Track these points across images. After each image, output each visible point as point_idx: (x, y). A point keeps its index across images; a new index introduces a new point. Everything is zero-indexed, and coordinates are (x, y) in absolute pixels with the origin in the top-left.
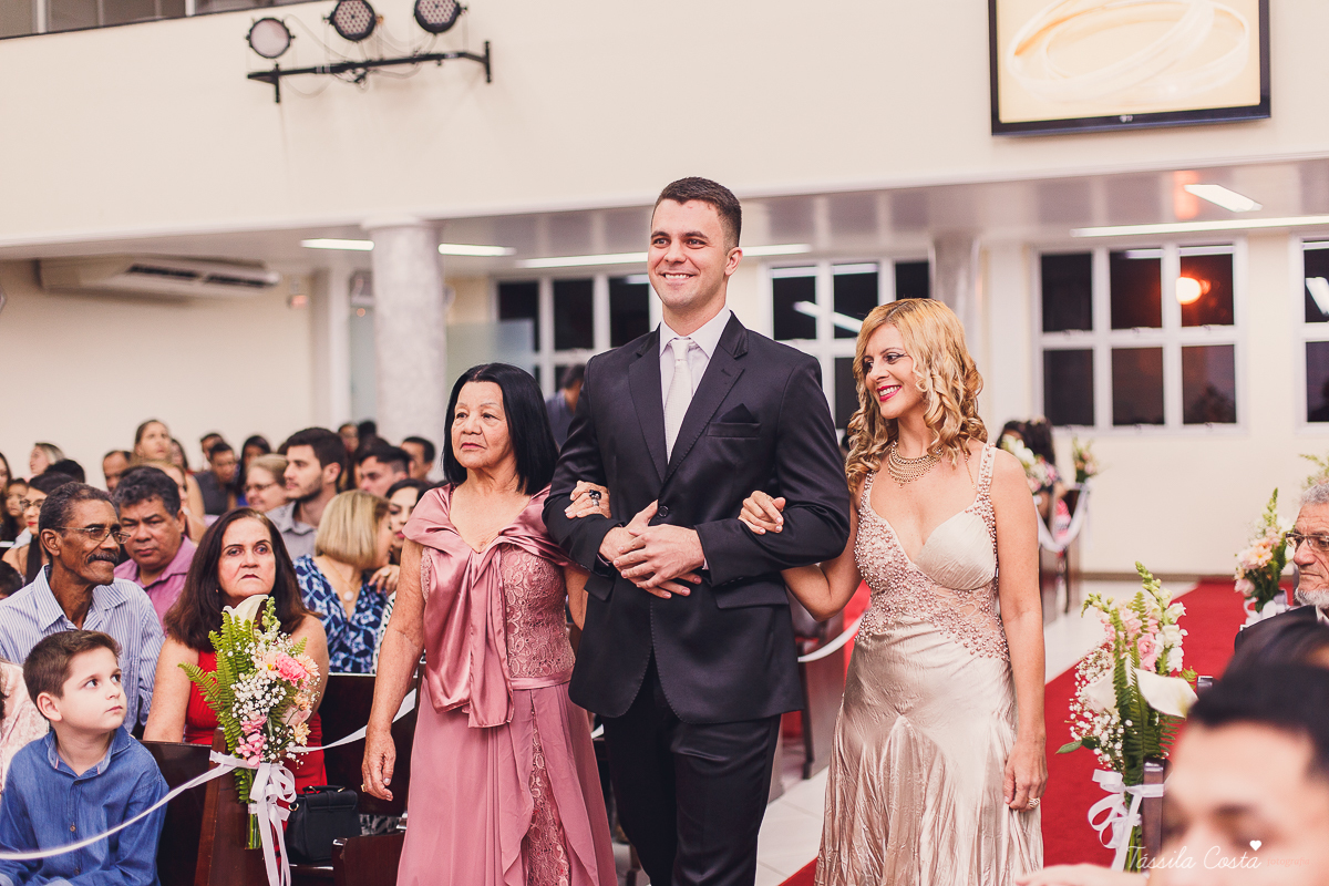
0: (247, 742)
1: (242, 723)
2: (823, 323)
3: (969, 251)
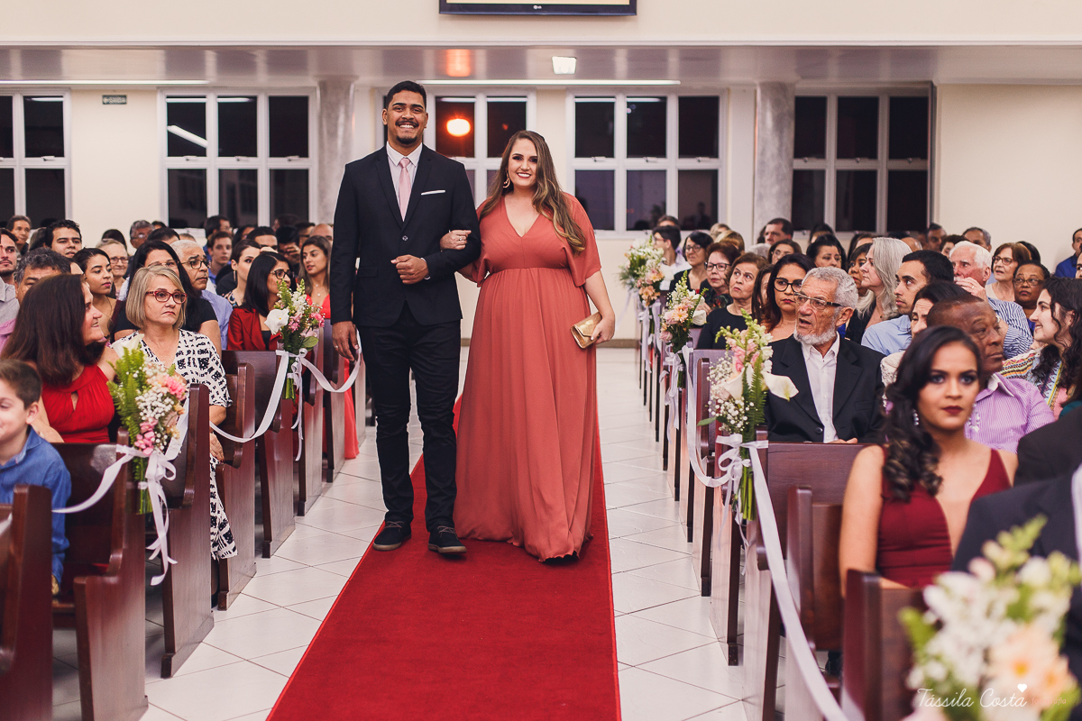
0: (144, 437)
1: (141, 425)
2: (211, 141)
3: (347, 92)
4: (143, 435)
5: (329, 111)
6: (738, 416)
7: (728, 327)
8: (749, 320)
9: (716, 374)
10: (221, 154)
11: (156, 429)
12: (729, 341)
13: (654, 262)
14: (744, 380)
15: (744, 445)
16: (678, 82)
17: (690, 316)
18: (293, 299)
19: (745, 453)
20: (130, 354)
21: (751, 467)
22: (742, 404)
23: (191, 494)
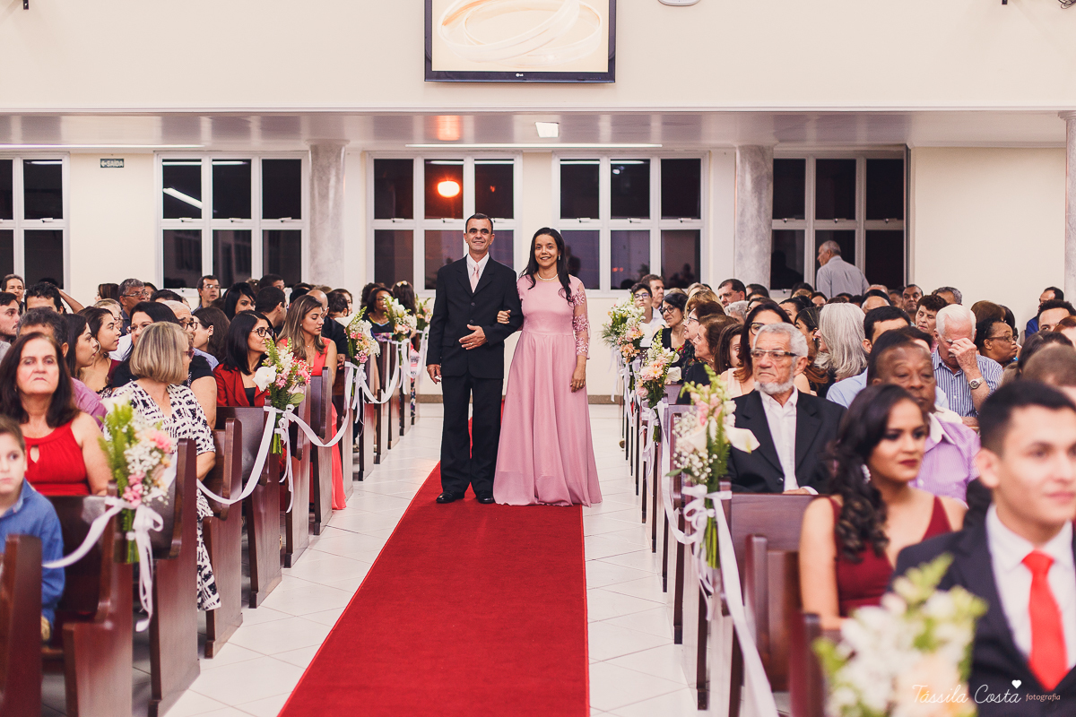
0: (132, 489)
1: (129, 477)
2: (206, 203)
3: (339, 156)
4: (131, 487)
5: (321, 172)
6: (702, 468)
7: (693, 383)
8: (712, 376)
9: (681, 428)
10: (215, 216)
11: (144, 481)
12: (693, 396)
13: (634, 320)
14: (708, 433)
15: (710, 496)
16: (661, 146)
17: (665, 373)
18: (280, 357)
19: (709, 504)
20: (120, 409)
21: (714, 517)
22: (706, 456)
23: (178, 545)
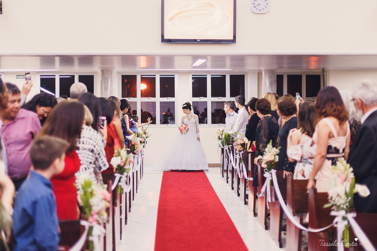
2: (57, 92)
3: (112, 74)
4: (92, 216)
5: (105, 80)
16: (230, 70)
17: (275, 158)
18: (121, 153)
20: (87, 181)
